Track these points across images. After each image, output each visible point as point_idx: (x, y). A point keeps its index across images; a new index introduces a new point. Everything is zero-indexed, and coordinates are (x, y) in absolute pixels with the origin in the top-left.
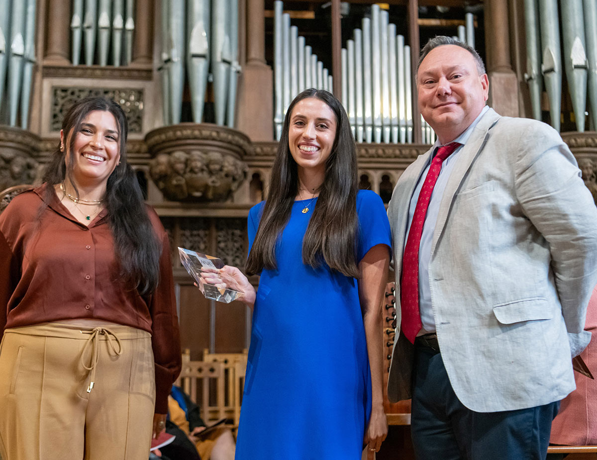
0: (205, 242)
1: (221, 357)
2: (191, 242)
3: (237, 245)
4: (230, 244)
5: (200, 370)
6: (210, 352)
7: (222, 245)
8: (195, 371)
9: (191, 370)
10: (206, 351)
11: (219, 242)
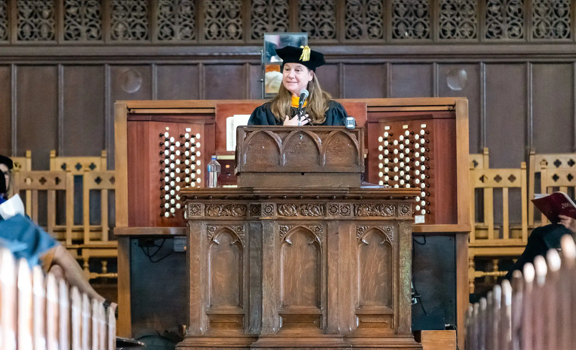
0: (49, 8)
1: (71, 162)
2: (30, 7)
3: (92, 10)
4: (83, 10)
5: (43, 181)
6: (57, 155)
7: (72, 11)
8: (37, 181)
9: (32, 180)
10: (53, 154)
11: (69, 7)
